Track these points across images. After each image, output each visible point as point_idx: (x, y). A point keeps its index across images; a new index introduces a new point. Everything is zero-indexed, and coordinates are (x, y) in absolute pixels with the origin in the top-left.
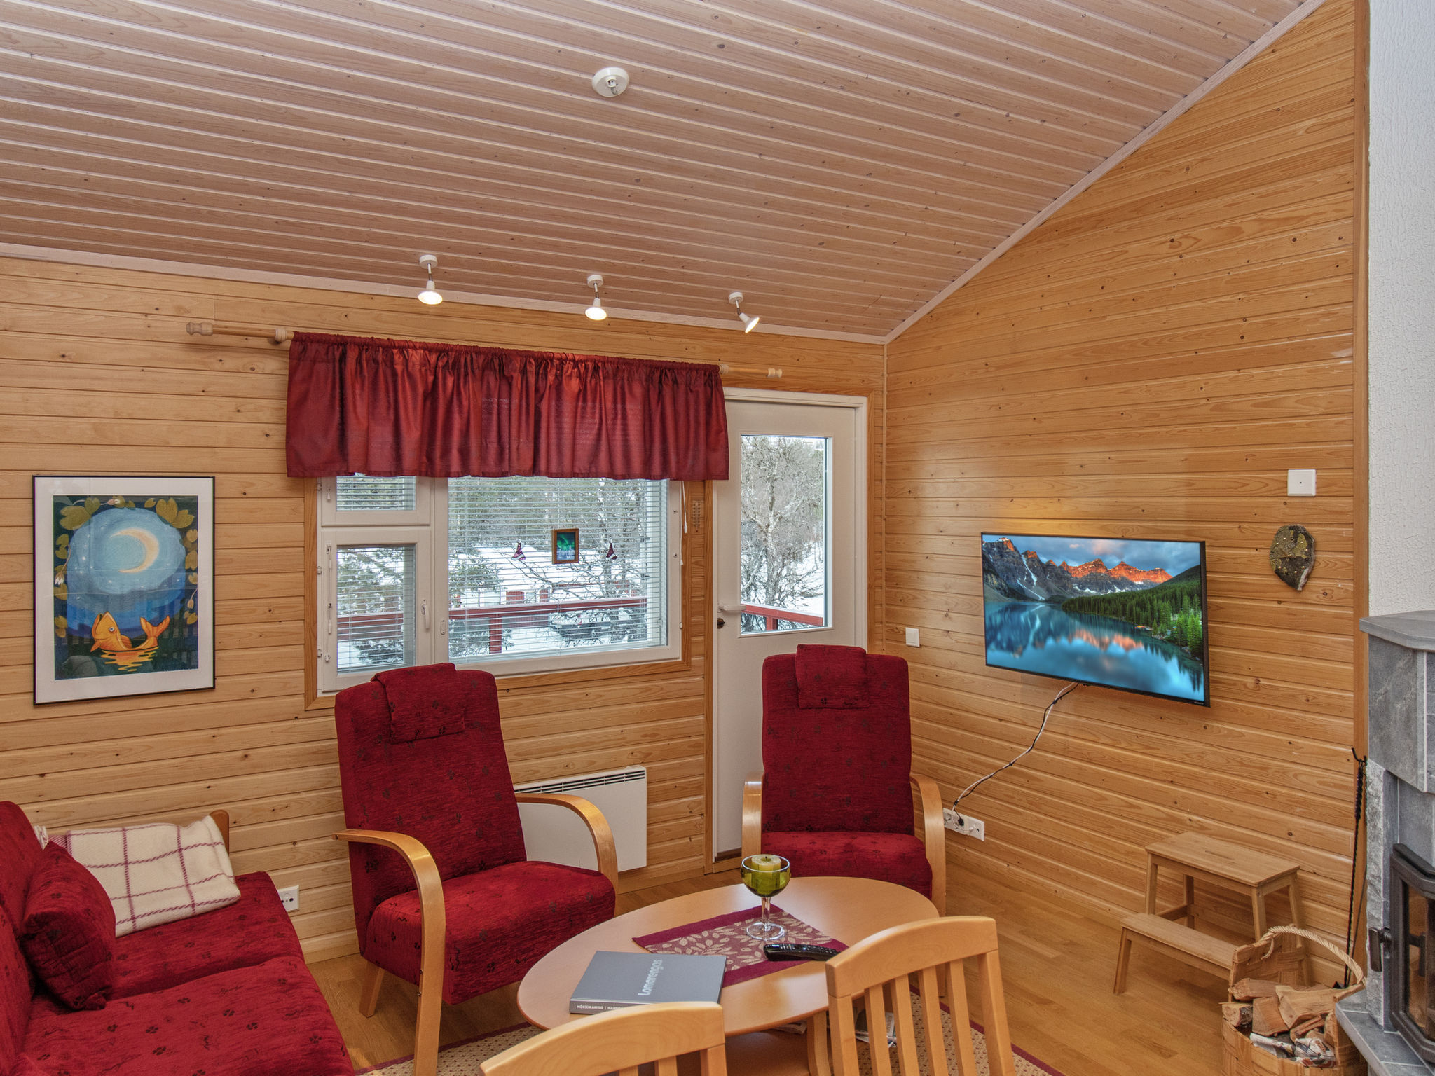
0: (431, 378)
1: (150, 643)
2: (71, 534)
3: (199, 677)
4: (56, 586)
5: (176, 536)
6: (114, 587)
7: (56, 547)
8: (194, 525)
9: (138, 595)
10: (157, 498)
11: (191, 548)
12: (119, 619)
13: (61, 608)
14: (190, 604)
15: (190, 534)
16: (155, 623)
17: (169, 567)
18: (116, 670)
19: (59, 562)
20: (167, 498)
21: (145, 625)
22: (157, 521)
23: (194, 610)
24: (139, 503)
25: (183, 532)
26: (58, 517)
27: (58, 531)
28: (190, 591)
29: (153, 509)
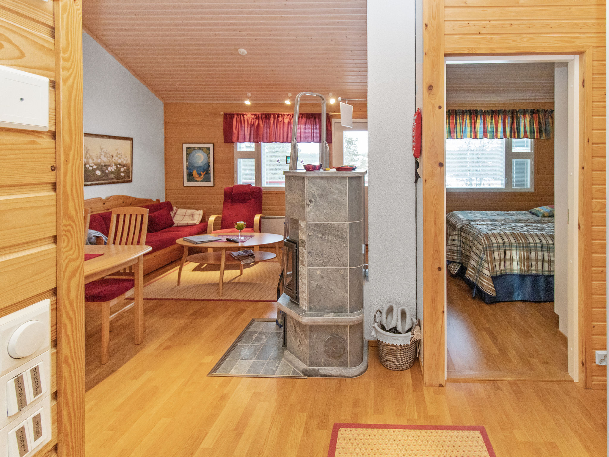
0: (253, 121)
1: (202, 176)
2: (189, 154)
3: (211, 184)
4: (187, 164)
5: (207, 155)
6: (196, 165)
7: (187, 157)
8: (210, 153)
9: (200, 167)
10: (203, 148)
11: (209, 157)
12: (197, 171)
13: (187, 168)
14: (209, 169)
15: (209, 155)
16: (203, 172)
17: (205, 161)
18: (196, 181)
19: (187, 160)
20: (205, 148)
21: (201, 173)
22: (203, 152)
23: (210, 170)
24: (200, 148)
25: (208, 155)
26: (187, 151)
27: (187, 154)
28: (209, 166)
29: (202, 150)
